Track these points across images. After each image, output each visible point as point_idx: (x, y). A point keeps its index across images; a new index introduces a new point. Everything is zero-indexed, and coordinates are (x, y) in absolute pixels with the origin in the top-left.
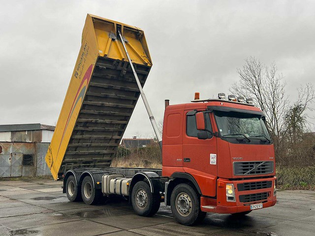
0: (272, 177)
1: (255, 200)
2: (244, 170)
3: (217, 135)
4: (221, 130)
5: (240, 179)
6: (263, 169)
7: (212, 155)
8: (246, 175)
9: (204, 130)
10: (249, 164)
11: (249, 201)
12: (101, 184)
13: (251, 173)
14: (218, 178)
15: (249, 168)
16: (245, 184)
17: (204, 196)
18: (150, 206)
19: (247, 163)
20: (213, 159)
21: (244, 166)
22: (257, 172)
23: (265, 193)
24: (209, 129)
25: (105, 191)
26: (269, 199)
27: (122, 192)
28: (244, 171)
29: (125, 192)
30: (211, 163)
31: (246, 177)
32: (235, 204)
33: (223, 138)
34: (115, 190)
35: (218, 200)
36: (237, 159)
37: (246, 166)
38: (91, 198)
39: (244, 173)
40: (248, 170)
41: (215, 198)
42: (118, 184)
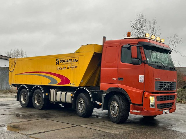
0: (174, 93)
1: (165, 108)
3: (145, 62)
4: (148, 59)
5: (158, 93)
6: (170, 87)
7: (140, 76)
9: (136, 58)
10: (164, 84)
11: (162, 108)
12: (49, 95)
13: (165, 89)
14: (144, 91)
15: (164, 86)
16: (161, 96)
17: (132, 104)
19: (162, 82)
20: (141, 79)
21: (161, 85)
22: (168, 89)
23: (171, 103)
24: (140, 57)
25: (52, 100)
26: (173, 107)
27: (67, 100)
28: (161, 88)
29: (69, 100)
30: (139, 82)
31: (161, 92)
32: (154, 109)
33: (149, 65)
34: (61, 99)
35: (143, 107)
36: (157, 79)
37: (162, 84)
38: (40, 105)
39: (160, 89)
40: (163, 87)
41: (142, 105)
42: (63, 95)
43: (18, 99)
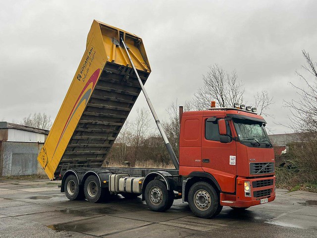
0: (273, 176)
1: (263, 196)
2: (256, 170)
3: (237, 139)
4: (239, 135)
5: (253, 178)
6: (268, 169)
7: (231, 157)
8: (258, 174)
9: (226, 135)
10: (260, 165)
11: (259, 196)
12: (108, 183)
13: (261, 172)
14: (237, 176)
16: (257, 181)
17: (223, 192)
18: (166, 202)
19: (258, 164)
20: (232, 160)
21: (256, 167)
22: (265, 172)
23: (269, 190)
24: (229, 134)
25: (113, 190)
26: (272, 194)
27: (134, 190)
29: (136, 189)
30: (230, 164)
31: (257, 176)
32: (250, 199)
33: (242, 142)
34: (125, 188)
35: (236, 196)
37: (258, 166)
38: (96, 197)
39: (256, 172)
40: (258, 169)
41: (235, 193)
42: (129, 183)
43: (63, 189)
